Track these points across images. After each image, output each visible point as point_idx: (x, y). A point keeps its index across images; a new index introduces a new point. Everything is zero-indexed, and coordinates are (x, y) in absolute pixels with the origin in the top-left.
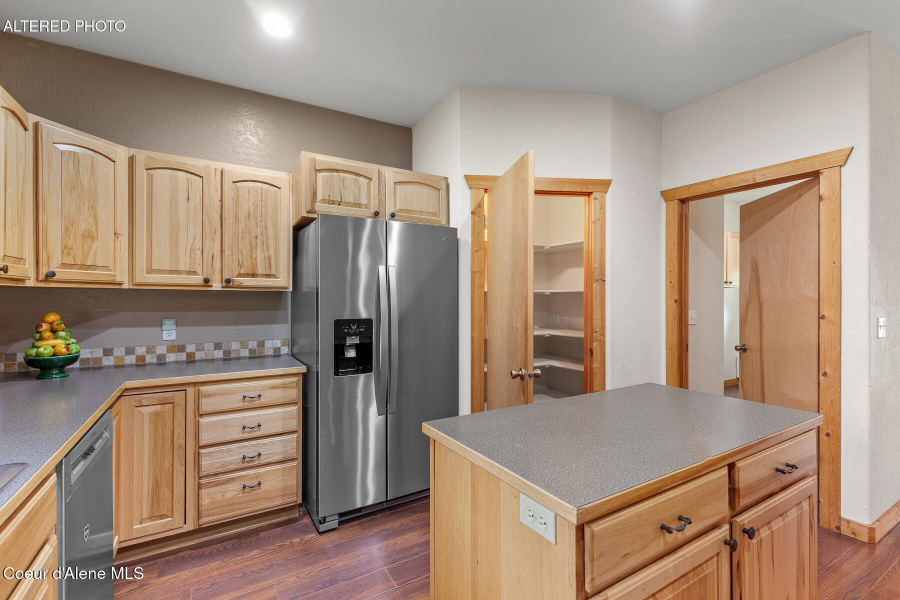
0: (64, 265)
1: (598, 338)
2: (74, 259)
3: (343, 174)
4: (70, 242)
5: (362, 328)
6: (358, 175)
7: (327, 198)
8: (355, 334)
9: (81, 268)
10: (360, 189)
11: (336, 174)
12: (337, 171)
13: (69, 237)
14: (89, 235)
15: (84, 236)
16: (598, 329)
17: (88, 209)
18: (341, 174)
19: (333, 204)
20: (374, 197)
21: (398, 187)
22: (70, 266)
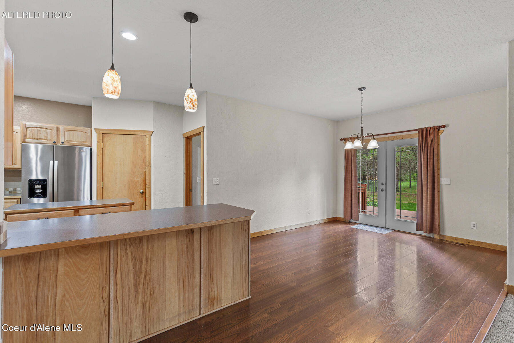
1: (147, 186)
3: (39, 129)
5: (41, 182)
6: (46, 129)
7: (31, 137)
8: (38, 184)
10: (47, 134)
11: (36, 129)
12: (36, 128)
16: (147, 183)
18: (38, 129)
19: (34, 139)
20: (54, 136)
21: (66, 132)
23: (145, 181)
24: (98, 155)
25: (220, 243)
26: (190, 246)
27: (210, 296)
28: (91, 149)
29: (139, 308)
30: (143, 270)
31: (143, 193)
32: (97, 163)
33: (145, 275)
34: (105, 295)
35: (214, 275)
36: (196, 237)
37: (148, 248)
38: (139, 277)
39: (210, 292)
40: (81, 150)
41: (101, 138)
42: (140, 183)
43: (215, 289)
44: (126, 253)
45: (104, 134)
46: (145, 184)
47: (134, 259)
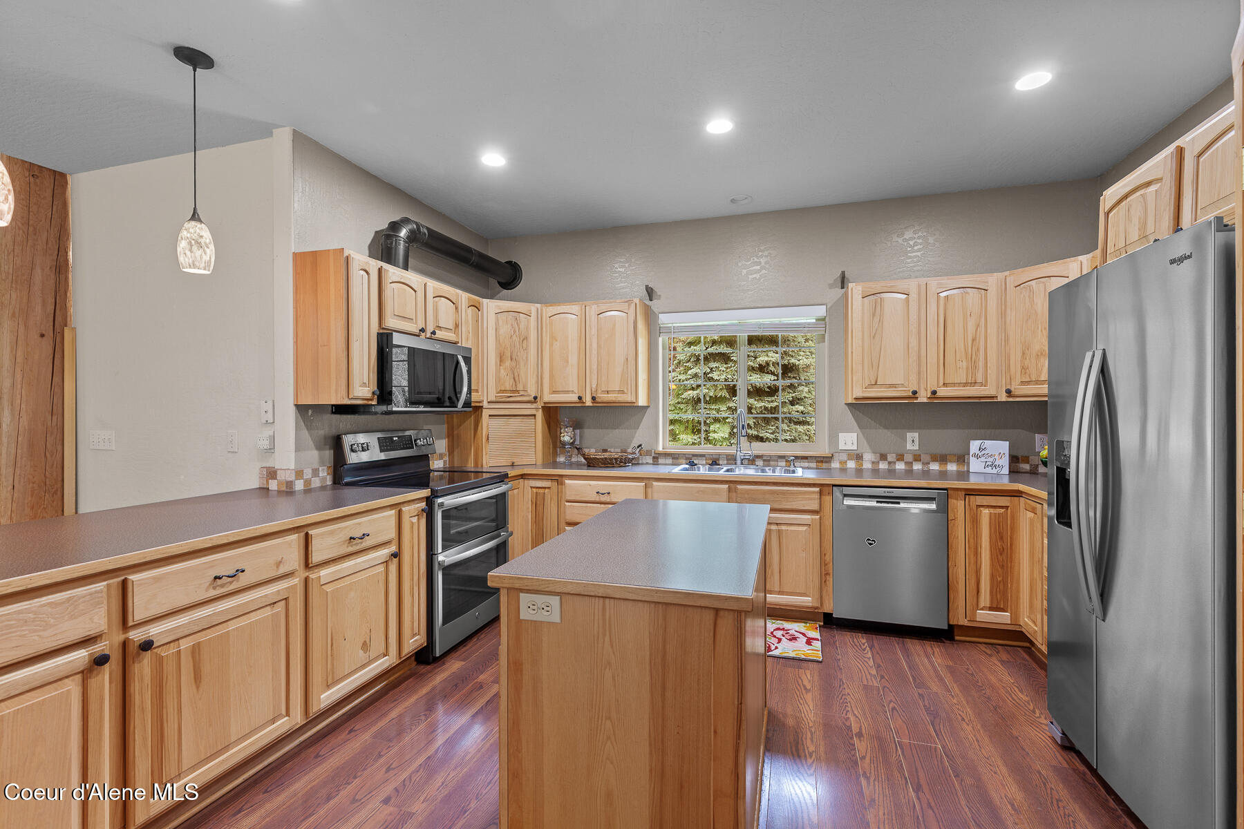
0: (1023, 383)
2: (1030, 378)
3: (1131, 198)
4: (1027, 362)
6: (1147, 184)
7: (1113, 249)
9: (1037, 384)
10: (1146, 211)
13: (1026, 359)
14: (1042, 354)
15: (1038, 355)
17: (1041, 331)
18: (1128, 201)
20: (1165, 210)
21: (1201, 164)
22: (1028, 383)
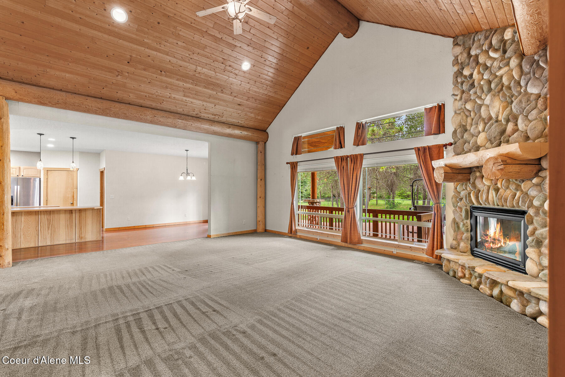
1: (75, 200)
6: (13, 168)
10: (13, 171)
20: (17, 172)
21: (25, 170)
23: (73, 197)
24: (44, 182)
25: (85, 217)
26: (71, 218)
27: (80, 236)
28: (40, 178)
29: (50, 235)
30: (51, 223)
31: (72, 203)
32: (44, 187)
33: (52, 225)
34: (37, 229)
35: (82, 229)
36: (74, 215)
37: (53, 217)
38: (49, 225)
39: (80, 235)
40: (35, 180)
41: (46, 173)
42: (70, 198)
43: (83, 234)
44: (45, 217)
45: (48, 171)
46: (74, 198)
47: (48, 219)
